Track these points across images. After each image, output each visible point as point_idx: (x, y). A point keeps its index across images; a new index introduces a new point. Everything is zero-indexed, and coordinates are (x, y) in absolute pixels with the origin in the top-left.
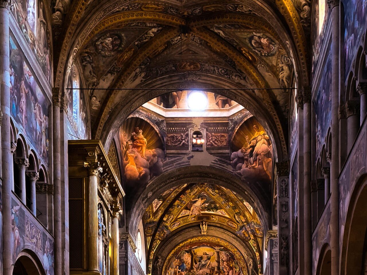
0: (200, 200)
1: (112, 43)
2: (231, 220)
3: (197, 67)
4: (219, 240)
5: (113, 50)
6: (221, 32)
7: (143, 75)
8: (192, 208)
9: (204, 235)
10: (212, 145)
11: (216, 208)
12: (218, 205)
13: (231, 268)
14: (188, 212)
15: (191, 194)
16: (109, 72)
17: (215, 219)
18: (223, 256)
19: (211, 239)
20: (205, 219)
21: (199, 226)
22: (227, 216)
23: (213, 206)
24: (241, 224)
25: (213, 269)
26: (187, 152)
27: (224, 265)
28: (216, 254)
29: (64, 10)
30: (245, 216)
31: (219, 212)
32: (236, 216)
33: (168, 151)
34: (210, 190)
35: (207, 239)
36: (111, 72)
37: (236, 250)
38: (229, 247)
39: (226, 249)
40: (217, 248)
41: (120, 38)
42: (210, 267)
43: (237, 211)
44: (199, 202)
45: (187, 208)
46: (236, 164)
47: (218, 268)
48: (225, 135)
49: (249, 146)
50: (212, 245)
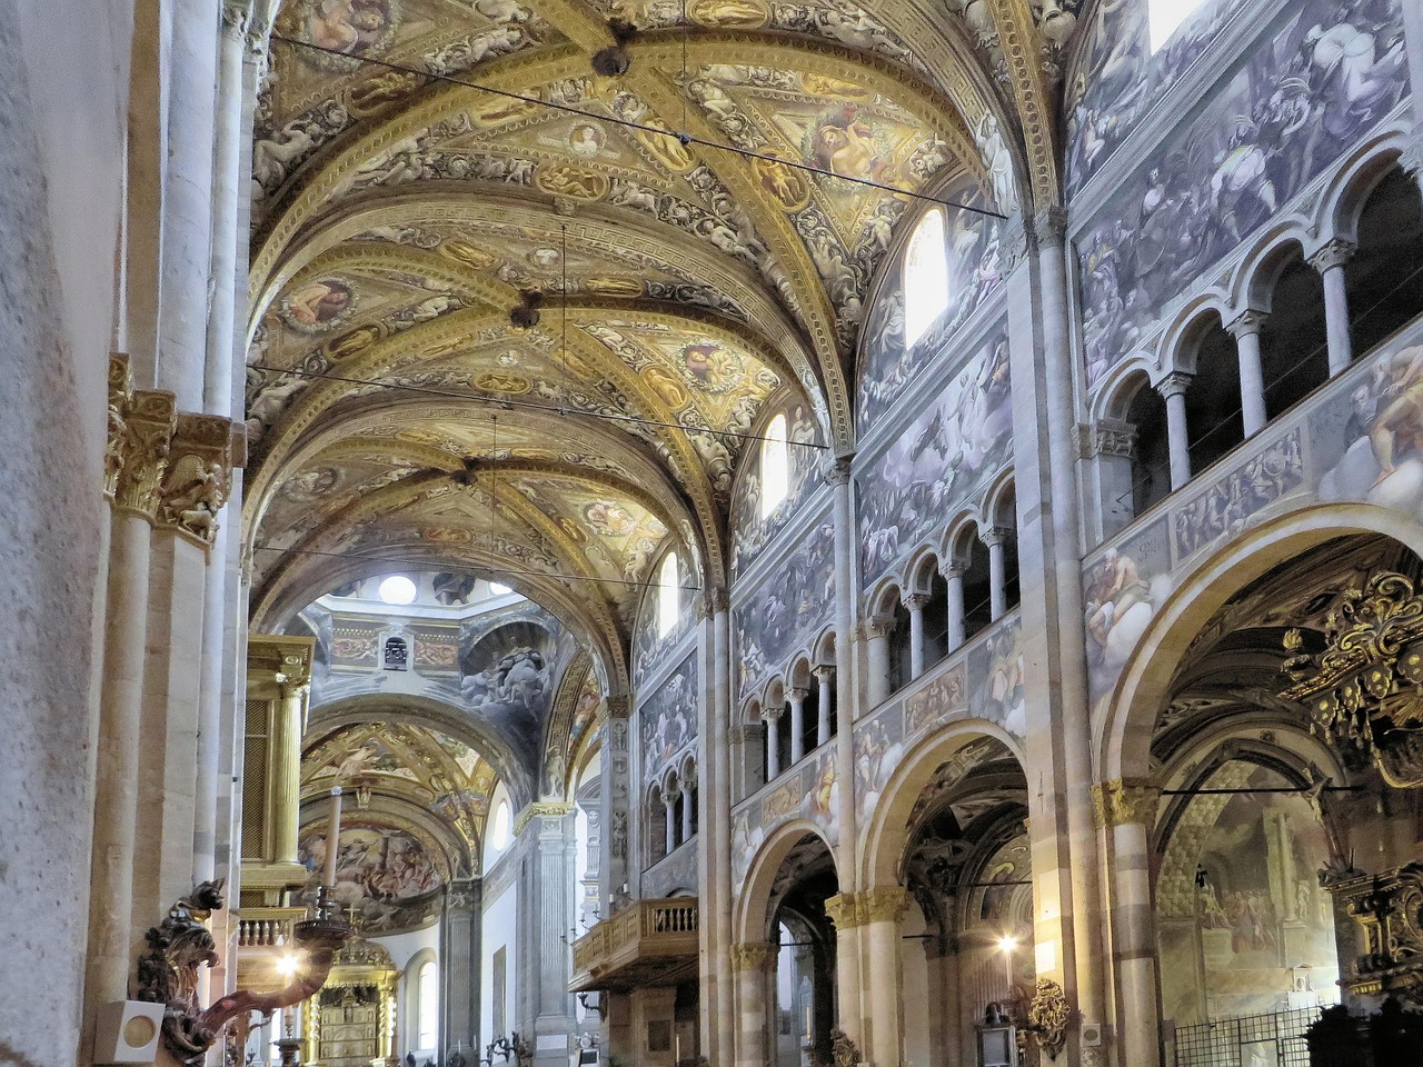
0: (363, 750)
1: (316, 482)
2: (421, 786)
3: (463, 537)
4: (392, 818)
5: (312, 493)
6: (531, 490)
7: (356, 538)
8: (343, 765)
9: (363, 810)
10: (424, 662)
11: (394, 766)
12: (398, 761)
13: (412, 866)
14: (334, 771)
15: (346, 740)
16: (292, 528)
17: (387, 784)
18: (397, 845)
19: (376, 817)
20: (366, 783)
21: (354, 794)
22: (416, 780)
23: (388, 761)
24: (442, 794)
25: (370, 868)
26: (374, 669)
27: (395, 862)
28: (381, 843)
29: (269, 418)
30: (452, 780)
31: (398, 773)
32: (434, 780)
33: (334, 667)
34: (389, 737)
35: (367, 816)
36: (296, 528)
37: (426, 835)
38: (413, 830)
39: (405, 834)
40: (386, 833)
41: (334, 474)
42: (365, 864)
43: (437, 771)
44: (361, 755)
45: (333, 764)
46: (471, 695)
47: (383, 865)
48: (453, 648)
49: (497, 668)
50: (376, 826)
